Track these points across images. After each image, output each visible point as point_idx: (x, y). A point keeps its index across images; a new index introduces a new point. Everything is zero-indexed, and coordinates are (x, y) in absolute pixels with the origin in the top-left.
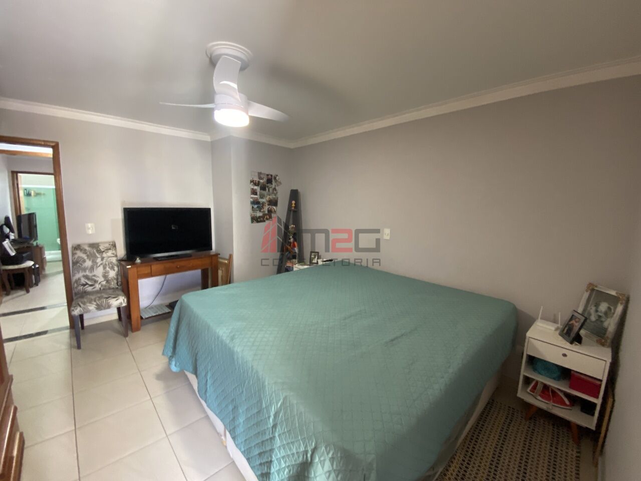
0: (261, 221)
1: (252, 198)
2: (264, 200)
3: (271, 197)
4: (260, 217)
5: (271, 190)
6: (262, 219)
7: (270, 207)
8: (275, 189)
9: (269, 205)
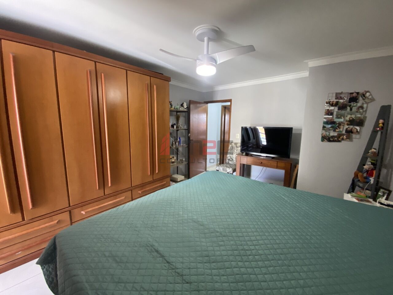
0: (334, 141)
1: (325, 118)
2: (342, 120)
3: (353, 116)
4: (333, 137)
5: (354, 109)
6: (336, 139)
7: (351, 127)
8: (362, 107)
9: (348, 125)
